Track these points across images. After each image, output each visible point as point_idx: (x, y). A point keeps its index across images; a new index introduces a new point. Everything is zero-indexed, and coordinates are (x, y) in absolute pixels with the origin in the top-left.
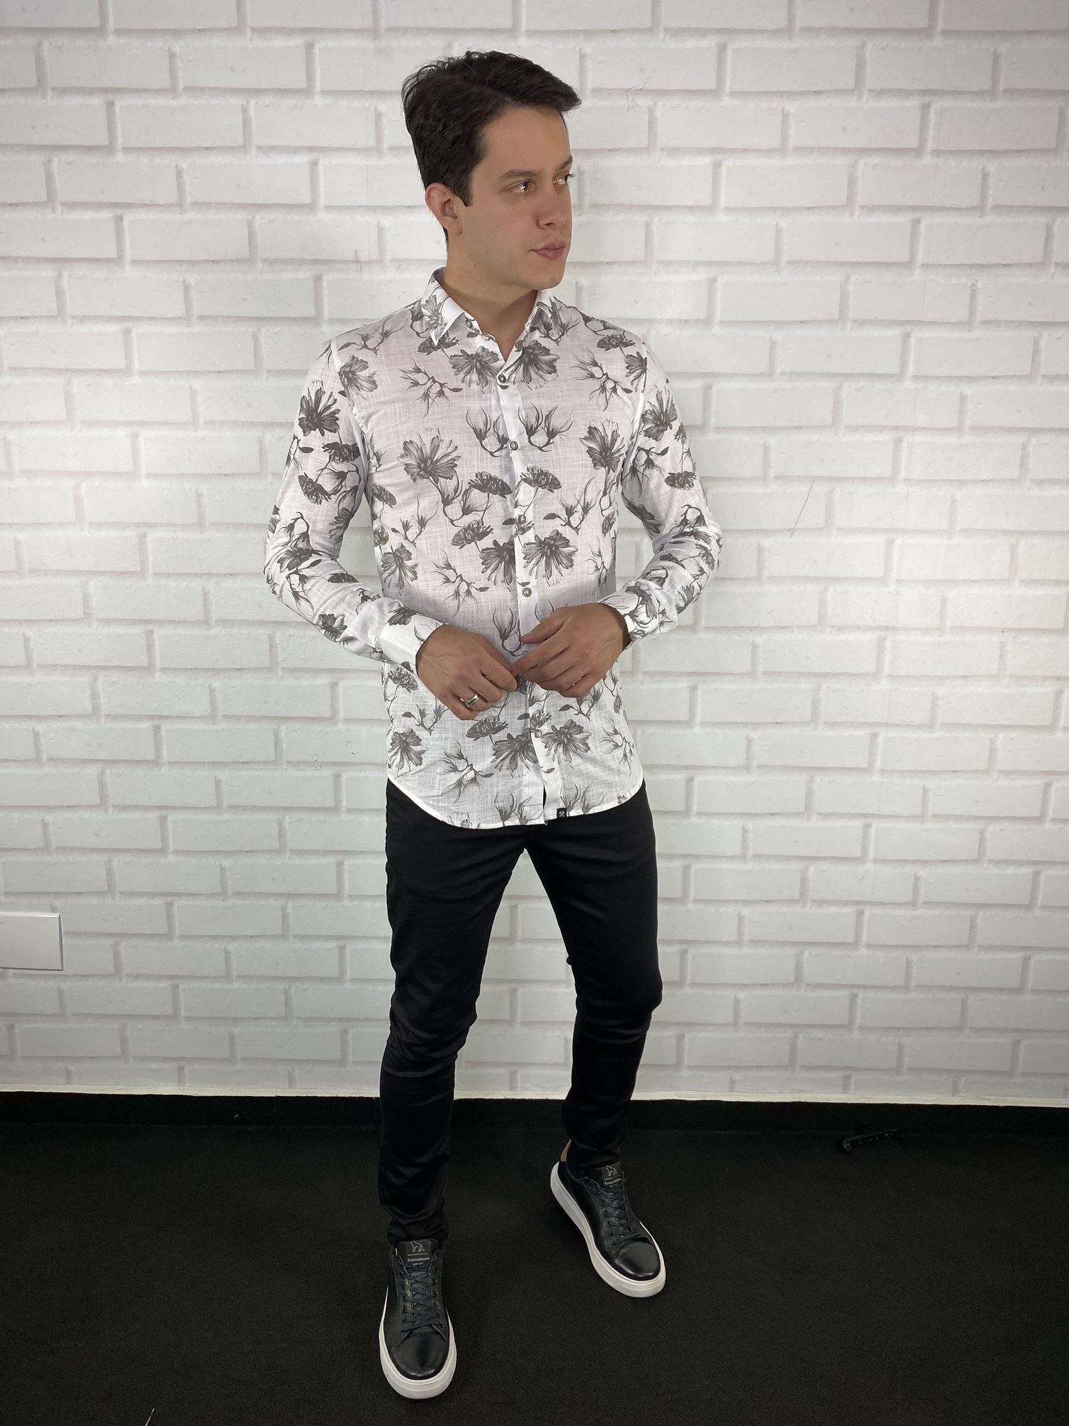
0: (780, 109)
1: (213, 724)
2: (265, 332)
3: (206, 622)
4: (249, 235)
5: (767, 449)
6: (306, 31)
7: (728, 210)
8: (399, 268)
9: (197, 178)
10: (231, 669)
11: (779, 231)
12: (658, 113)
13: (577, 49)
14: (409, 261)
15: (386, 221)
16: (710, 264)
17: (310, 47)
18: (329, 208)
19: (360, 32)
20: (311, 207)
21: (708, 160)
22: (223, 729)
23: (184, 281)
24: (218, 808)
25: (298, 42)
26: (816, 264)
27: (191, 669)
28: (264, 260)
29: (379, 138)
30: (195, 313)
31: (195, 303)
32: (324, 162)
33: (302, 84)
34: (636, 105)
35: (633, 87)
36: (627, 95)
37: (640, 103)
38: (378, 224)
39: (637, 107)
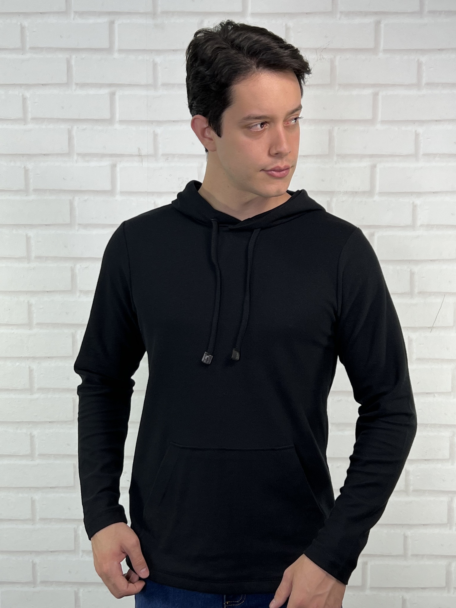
0: (416, 60)
1: (32, 460)
2: (77, 199)
3: (30, 390)
4: (69, 138)
5: (412, 274)
6: (109, 13)
7: (383, 122)
8: (167, 159)
9: (36, 103)
10: (45, 422)
11: (417, 135)
12: (337, 63)
13: (284, 24)
14: (173, 155)
15: (159, 130)
16: (372, 156)
17: (112, 23)
18: (121, 122)
19: (145, 14)
20: (110, 121)
21: (368, 92)
22: (38, 464)
23: (25, 167)
24: (32, 520)
25: (104, 20)
26: (443, 156)
27: (18, 422)
28: (78, 154)
29: (155, 78)
30: (31, 188)
31: (31, 181)
32: (119, 93)
33: (106, 45)
34: (322, 58)
35: (320, 47)
36: (316, 52)
37: (325, 57)
38: (154, 131)
39: (323, 59)
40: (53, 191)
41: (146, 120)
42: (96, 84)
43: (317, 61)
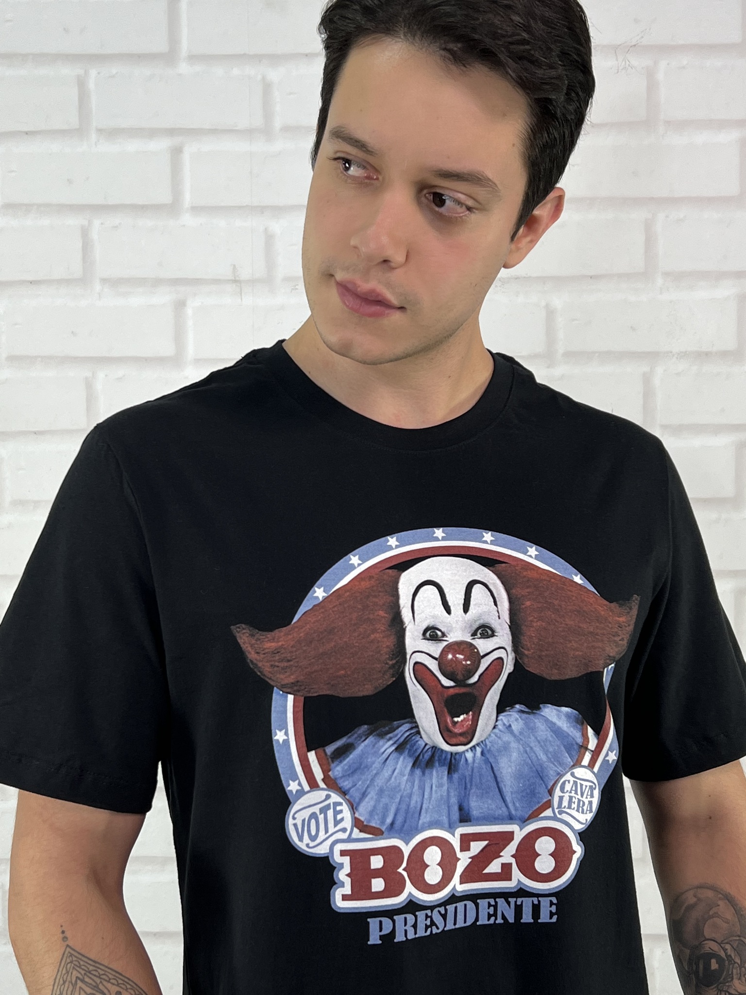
2: (102, 376)
4: (83, 247)
8: (295, 288)
9: (13, 171)
12: (660, 76)
15: (276, 226)
16: (739, 275)
18: (196, 209)
20: (173, 208)
28: (104, 281)
29: (268, 114)
31: (3, 339)
32: (191, 149)
33: (162, 47)
34: (629, 65)
35: (623, 44)
36: (615, 52)
37: (636, 61)
38: (266, 229)
39: (630, 68)
40: (48, 360)
41: (250, 204)
42: (139, 129)
43: (618, 72)
